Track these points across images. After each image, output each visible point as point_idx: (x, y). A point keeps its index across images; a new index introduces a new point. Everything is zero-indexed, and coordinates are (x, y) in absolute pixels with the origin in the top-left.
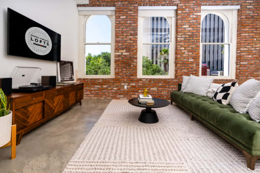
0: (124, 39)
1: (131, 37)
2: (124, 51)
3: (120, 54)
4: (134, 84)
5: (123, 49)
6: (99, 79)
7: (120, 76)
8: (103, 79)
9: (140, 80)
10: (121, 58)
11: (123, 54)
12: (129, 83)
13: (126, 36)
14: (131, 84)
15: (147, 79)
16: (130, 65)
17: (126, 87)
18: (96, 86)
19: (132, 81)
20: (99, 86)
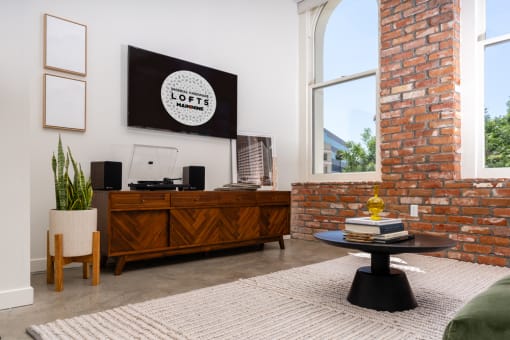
0: (407, 47)
1: (430, 31)
2: (409, 87)
3: (396, 98)
4: (443, 201)
5: (404, 81)
6: (338, 185)
7: (397, 171)
8: (349, 184)
9: (469, 184)
10: (397, 113)
11: (405, 97)
12: (426, 197)
13: (414, 32)
14: (434, 201)
15: (494, 182)
16: (427, 133)
17: (414, 211)
18: (333, 205)
19: (436, 189)
20: (340, 206)
